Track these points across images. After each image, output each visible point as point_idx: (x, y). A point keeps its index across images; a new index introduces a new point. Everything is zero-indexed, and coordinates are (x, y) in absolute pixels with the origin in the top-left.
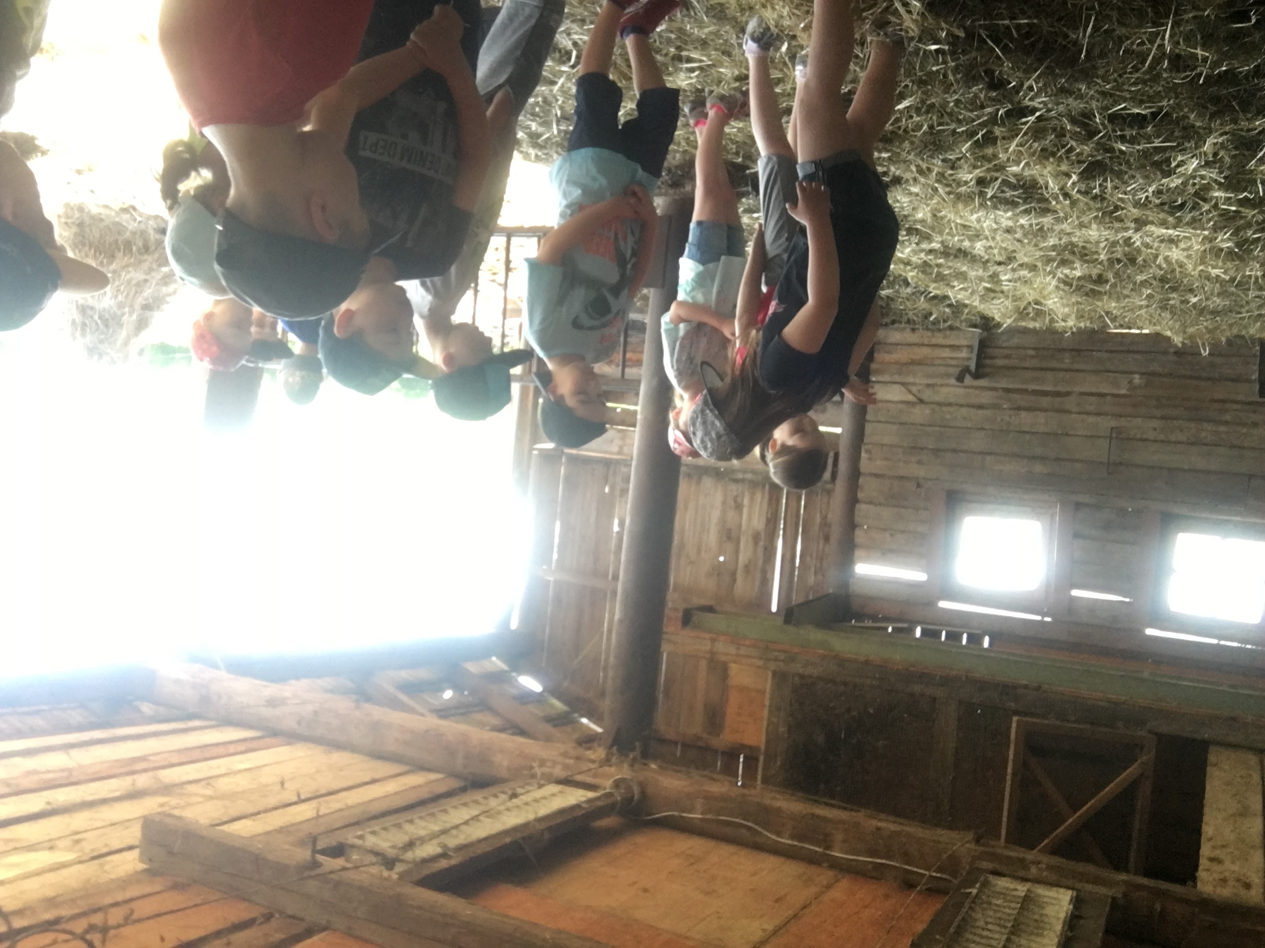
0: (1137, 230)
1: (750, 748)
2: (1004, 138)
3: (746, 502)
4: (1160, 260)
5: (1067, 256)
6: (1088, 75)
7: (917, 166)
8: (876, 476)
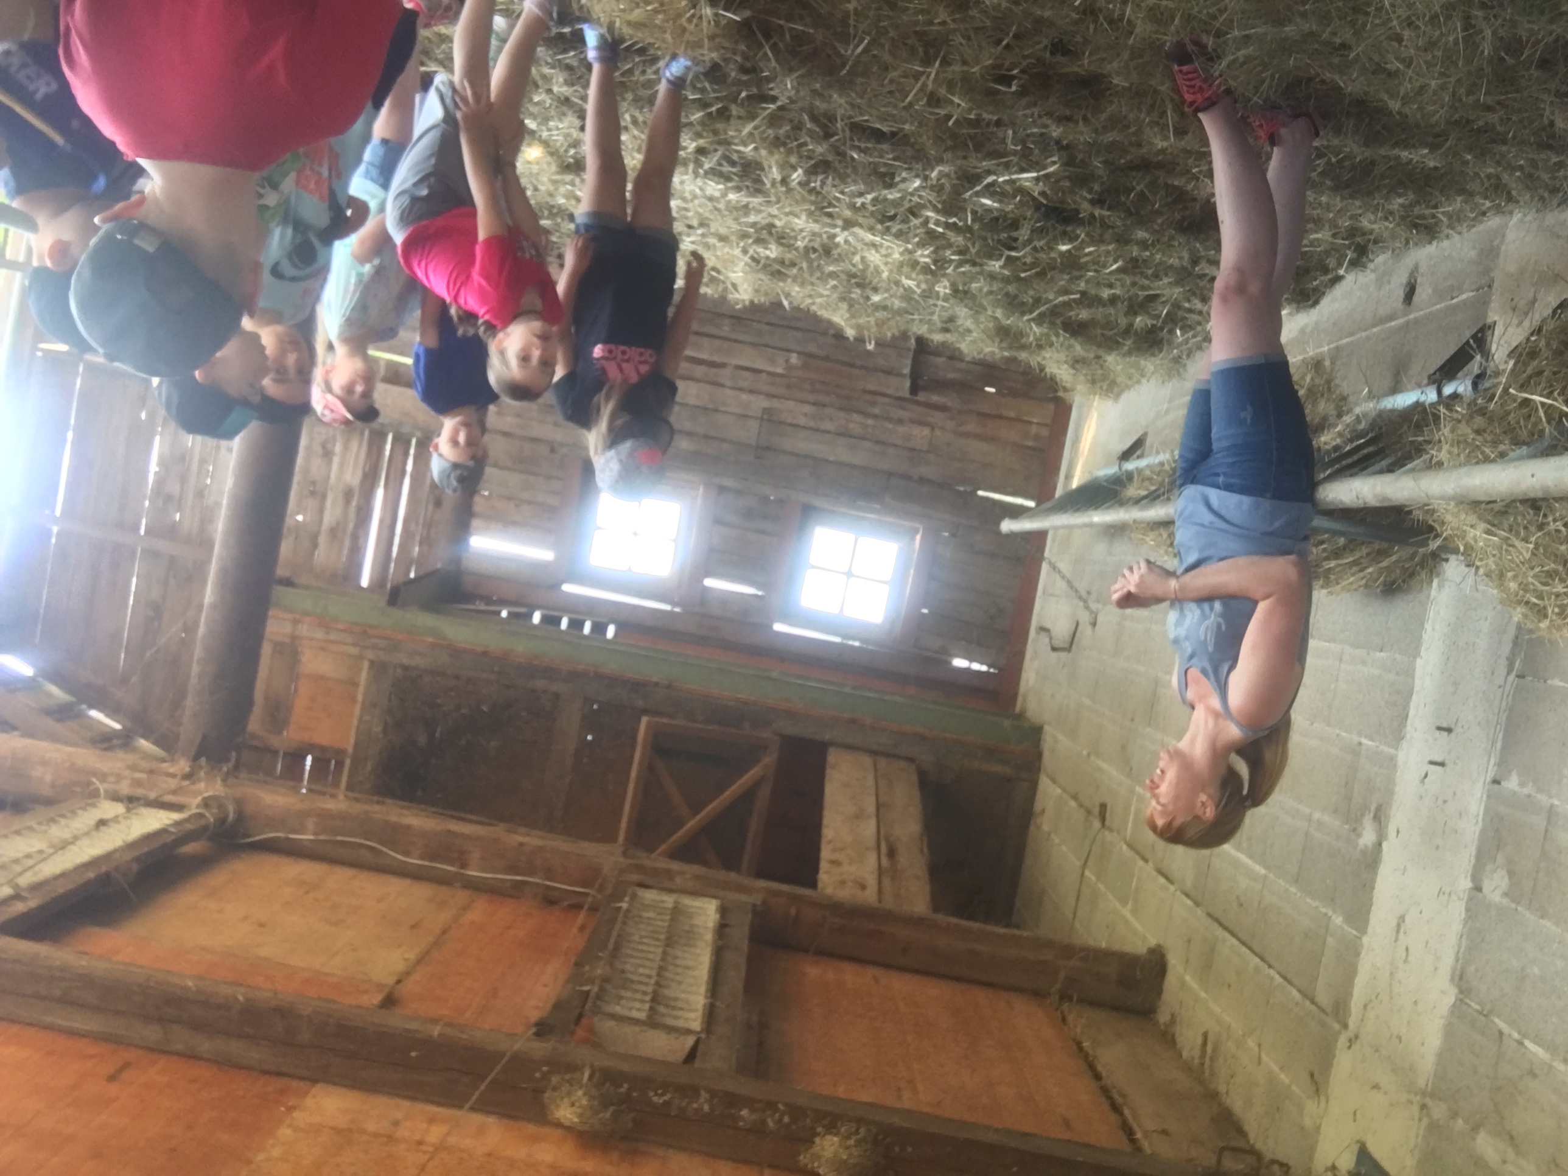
0: (844, 229)
1: (323, 749)
2: (739, 118)
3: (338, 448)
4: (857, 259)
5: (764, 234)
6: (844, 86)
7: (633, 117)
8: (506, 434)
